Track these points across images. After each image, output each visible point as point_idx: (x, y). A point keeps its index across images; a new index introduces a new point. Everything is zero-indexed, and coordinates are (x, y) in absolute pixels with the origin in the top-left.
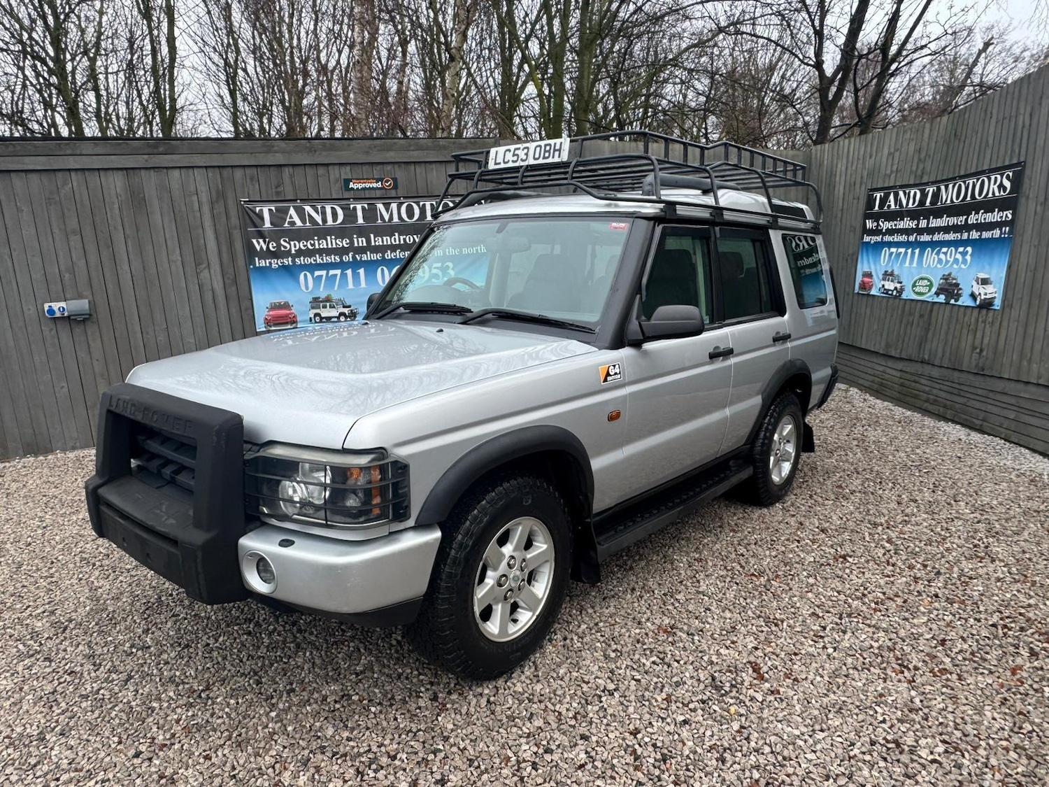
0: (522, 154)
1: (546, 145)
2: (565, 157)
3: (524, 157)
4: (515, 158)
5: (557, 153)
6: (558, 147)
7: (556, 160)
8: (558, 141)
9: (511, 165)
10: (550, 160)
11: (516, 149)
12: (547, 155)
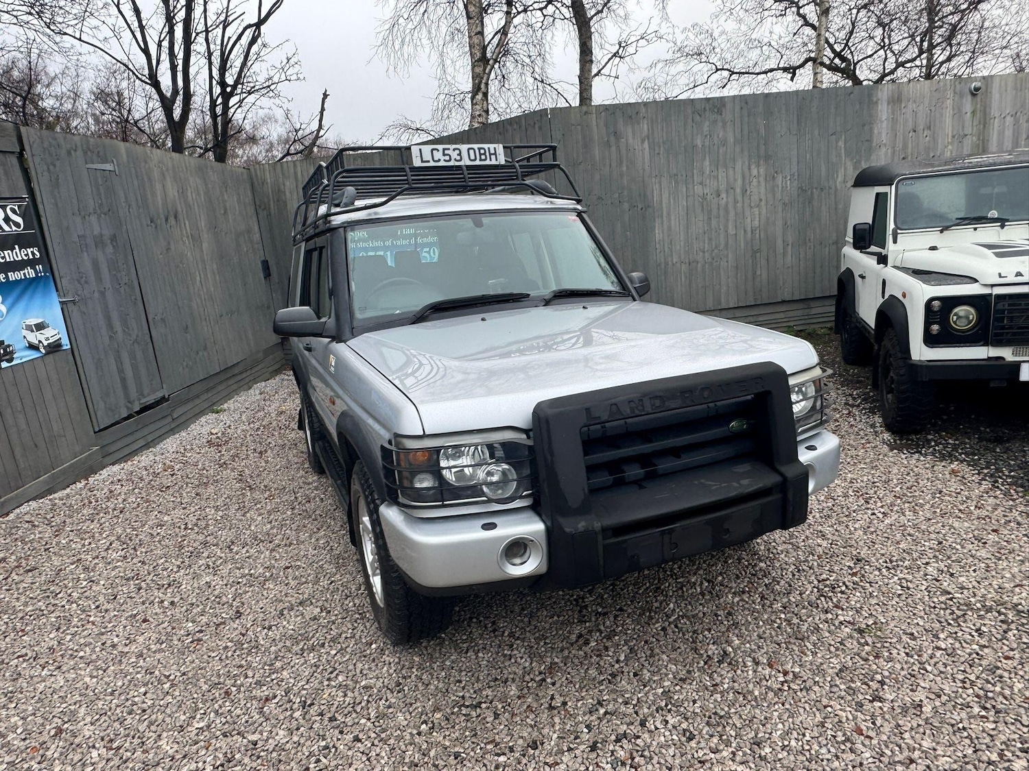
0: (455, 155)
1: (479, 149)
2: (502, 160)
3: (458, 158)
4: (447, 158)
5: (493, 157)
6: (492, 151)
7: (494, 162)
8: (492, 146)
9: (442, 163)
10: (488, 162)
11: (444, 150)
12: (483, 157)
